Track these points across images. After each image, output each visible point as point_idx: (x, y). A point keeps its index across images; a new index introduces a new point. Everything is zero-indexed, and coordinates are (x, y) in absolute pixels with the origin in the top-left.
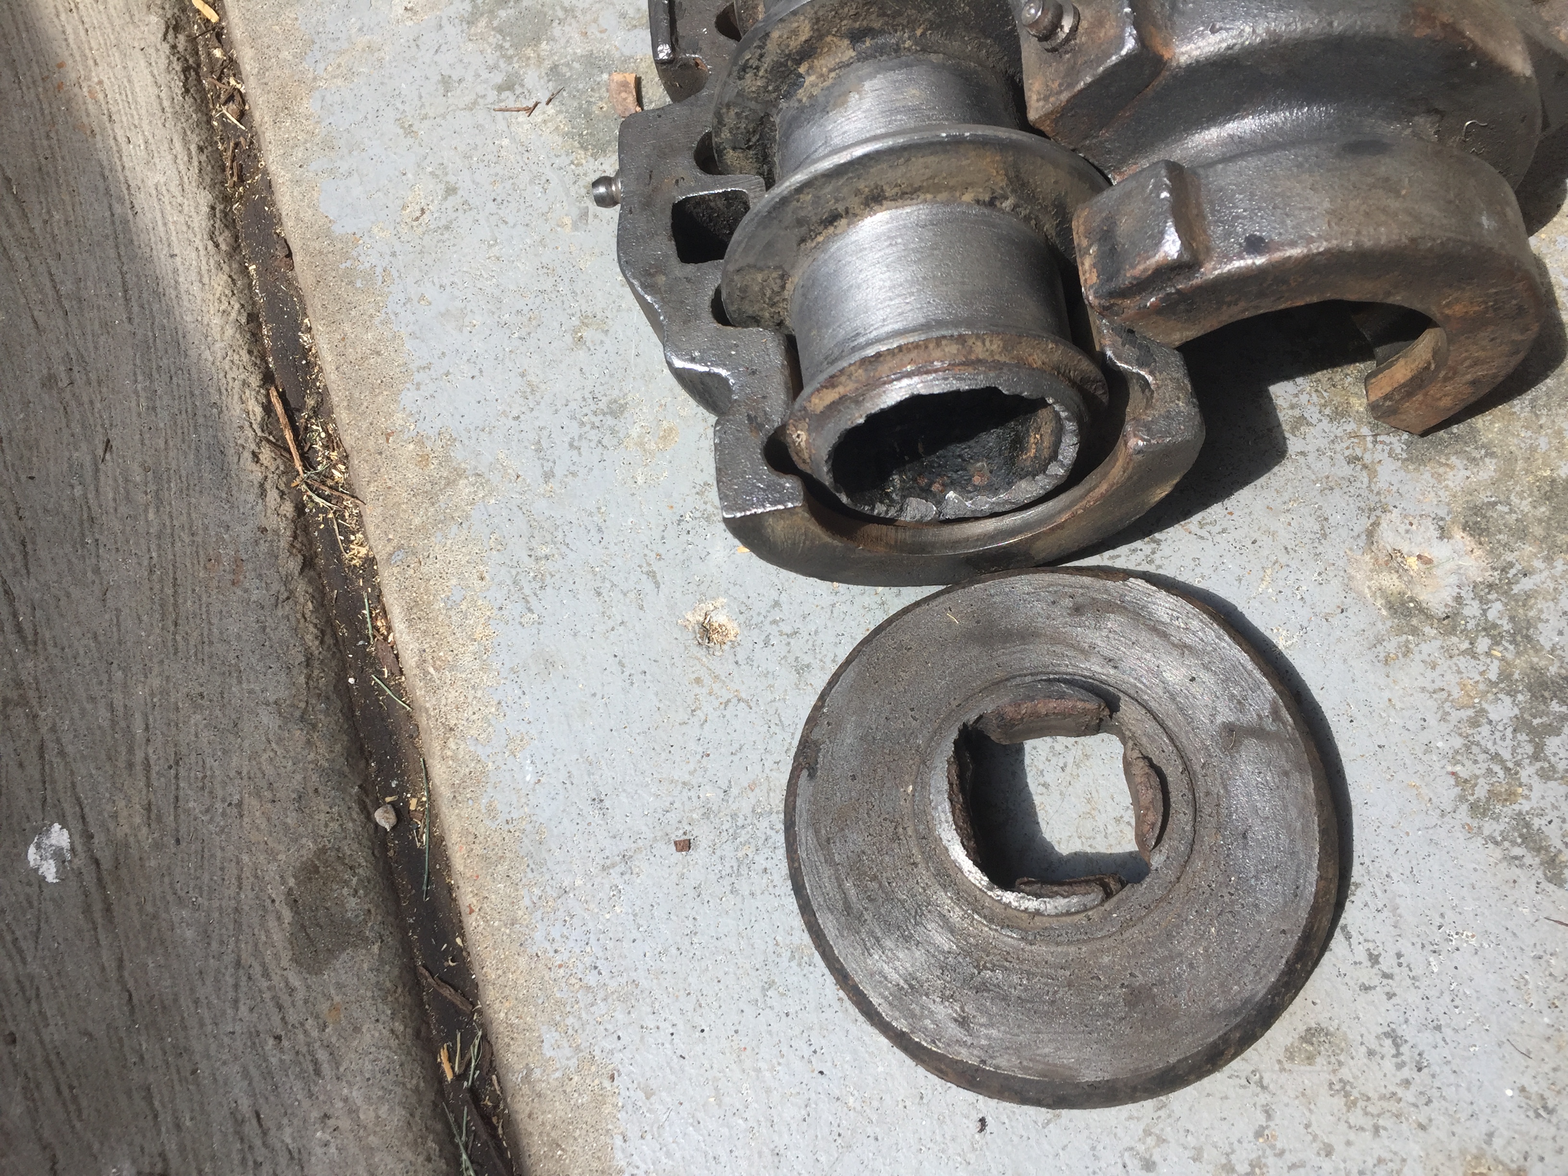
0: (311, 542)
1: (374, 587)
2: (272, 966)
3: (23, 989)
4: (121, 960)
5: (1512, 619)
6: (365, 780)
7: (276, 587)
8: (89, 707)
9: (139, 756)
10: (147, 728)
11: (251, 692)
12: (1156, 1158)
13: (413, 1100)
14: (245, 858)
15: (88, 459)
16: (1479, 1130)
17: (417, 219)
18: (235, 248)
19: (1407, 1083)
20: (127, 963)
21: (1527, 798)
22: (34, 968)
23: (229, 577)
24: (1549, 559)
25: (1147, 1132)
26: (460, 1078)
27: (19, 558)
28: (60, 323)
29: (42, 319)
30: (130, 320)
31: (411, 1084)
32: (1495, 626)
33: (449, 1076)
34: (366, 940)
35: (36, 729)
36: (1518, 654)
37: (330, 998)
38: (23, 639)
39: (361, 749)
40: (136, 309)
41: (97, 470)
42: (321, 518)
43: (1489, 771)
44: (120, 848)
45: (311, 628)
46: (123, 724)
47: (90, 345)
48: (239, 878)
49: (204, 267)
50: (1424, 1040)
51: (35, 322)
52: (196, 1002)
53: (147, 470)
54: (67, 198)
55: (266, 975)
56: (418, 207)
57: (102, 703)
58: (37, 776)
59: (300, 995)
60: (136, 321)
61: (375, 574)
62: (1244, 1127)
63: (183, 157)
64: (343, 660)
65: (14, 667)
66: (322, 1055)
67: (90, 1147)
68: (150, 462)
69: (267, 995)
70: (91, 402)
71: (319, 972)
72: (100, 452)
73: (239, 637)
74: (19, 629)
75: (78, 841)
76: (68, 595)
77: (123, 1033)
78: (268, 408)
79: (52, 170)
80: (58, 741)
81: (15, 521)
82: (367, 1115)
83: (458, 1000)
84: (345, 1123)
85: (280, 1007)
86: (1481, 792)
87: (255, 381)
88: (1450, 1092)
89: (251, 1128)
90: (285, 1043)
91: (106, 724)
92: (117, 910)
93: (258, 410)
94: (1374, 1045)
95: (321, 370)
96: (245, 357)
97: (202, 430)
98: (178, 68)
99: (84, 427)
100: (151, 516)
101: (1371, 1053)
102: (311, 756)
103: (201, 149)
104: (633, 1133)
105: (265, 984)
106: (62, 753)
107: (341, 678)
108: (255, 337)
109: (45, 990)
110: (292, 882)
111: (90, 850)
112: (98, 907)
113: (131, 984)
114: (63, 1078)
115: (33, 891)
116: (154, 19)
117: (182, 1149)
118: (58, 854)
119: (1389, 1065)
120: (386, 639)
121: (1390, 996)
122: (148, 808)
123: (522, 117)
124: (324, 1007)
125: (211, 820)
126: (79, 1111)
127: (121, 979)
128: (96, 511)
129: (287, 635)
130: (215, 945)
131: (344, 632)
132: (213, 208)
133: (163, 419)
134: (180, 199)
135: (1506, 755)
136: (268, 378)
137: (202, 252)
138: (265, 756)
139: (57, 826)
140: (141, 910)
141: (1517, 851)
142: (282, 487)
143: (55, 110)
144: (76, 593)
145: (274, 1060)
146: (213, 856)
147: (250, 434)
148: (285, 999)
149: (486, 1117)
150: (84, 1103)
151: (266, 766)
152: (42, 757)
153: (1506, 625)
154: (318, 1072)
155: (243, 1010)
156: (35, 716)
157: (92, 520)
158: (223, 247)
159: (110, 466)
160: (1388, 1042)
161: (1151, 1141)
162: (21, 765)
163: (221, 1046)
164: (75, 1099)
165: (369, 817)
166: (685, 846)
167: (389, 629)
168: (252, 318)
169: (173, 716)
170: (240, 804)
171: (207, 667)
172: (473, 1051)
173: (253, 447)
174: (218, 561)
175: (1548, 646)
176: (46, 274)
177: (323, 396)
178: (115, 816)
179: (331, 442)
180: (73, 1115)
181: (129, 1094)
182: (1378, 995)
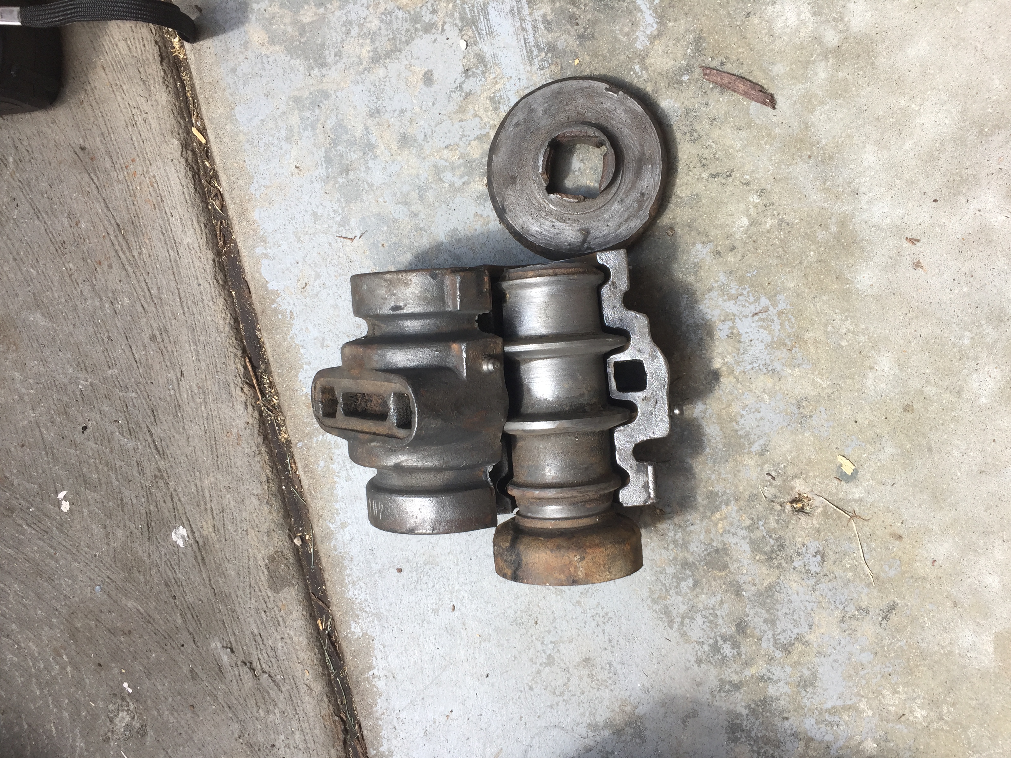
0: (266, 428)
1: (290, 452)
2: (262, 588)
3: (176, 582)
4: (210, 578)
5: (683, 539)
6: (290, 526)
7: (254, 448)
8: (188, 484)
9: (208, 506)
10: (210, 496)
11: (248, 489)
12: (534, 687)
13: (310, 636)
14: (250, 550)
15: (174, 378)
16: (629, 693)
17: (304, 288)
18: (225, 282)
19: (610, 678)
20: (212, 579)
21: (670, 600)
22: (179, 575)
23: (236, 441)
24: (701, 521)
25: (533, 680)
26: (325, 630)
27: (152, 417)
28: (154, 310)
29: (146, 306)
30: (184, 315)
31: (309, 631)
32: (677, 541)
33: (321, 629)
34: (293, 584)
35: (169, 489)
36: (682, 552)
37: (282, 602)
38: (158, 451)
39: (289, 514)
40: (186, 309)
41: (179, 384)
42: (269, 418)
43: (661, 589)
44: (205, 538)
45: (268, 467)
46: (201, 493)
47: (168, 323)
48: (248, 557)
49: (214, 294)
50: (619, 667)
51: (143, 306)
52: (237, 596)
53: (199, 387)
54: (148, 242)
55: (260, 590)
56: (304, 282)
57: (192, 484)
58: (171, 507)
59: (272, 599)
60: (187, 315)
61: (291, 447)
62: (560, 682)
63: (198, 230)
64: (281, 479)
65: (157, 463)
66: (280, 619)
67: (205, 636)
68: (200, 385)
69: (261, 598)
70: (172, 351)
71: (278, 593)
72: (179, 375)
73: (242, 467)
74: (156, 448)
75: (189, 532)
76: (174, 437)
77: (213, 602)
78: (245, 367)
79: (138, 225)
80: (178, 495)
81: (148, 400)
82: (295, 639)
83: (324, 605)
84: (289, 641)
85: (265, 602)
86: (656, 595)
87: (239, 353)
88: (622, 682)
89: (258, 638)
90: (268, 614)
91: (195, 492)
92: (206, 560)
93: (242, 369)
94: (603, 665)
95: (265, 351)
96: (235, 341)
97: (220, 374)
98: (191, 176)
99: (171, 363)
100: (203, 409)
101: (602, 668)
102: (271, 517)
103: (206, 226)
104: (379, 657)
105: (260, 594)
106: (179, 500)
107: (280, 487)
108: (237, 330)
109: (184, 584)
110: (267, 561)
111: (194, 538)
112: (199, 558)
113: (214, 586)
114: (194, 613)
115: (176, 549)
116: (176, 142)
117: (236, 641)
118: (183, 537)
119: (606, 672)
120: (295, 472)
121: (612, 652)
122: (214, 526)
123: (349, 241)
124: (280, 604)
125: (237, 535)
126: (201, 624)
127: (210, 585)
128: (181, 402)
129: (260, 469)
130: (242, 578)
131: (280, 467)
132: (214, 261)
133: (203, 366)
134: (199, 254)
135: (667, 585)
136: (244, 351)
137: (212, 286)
138: (254, 515)
139: (181, 527)
140: (215, 562)
141: (662, 616)
142: (254, 404)
143: (134, 188)
144: (177, 436)
145: (265, 619)
146: (239, 547)
147: (240, 380)
148: (267, 600)
149: (333, 644)
150: (202, 622)
151: (255, 518)
152: (172, 500)
153: (680, 542)
154: (279, 624)
155: (253, 601)
156: (168, 484)
157: (179, 406)
158: (221, 282)
159: (183, 383)
160: (608, 666)
161: (533, 682)
162: (165, 502)
163: (247, 611)
164: (199, 620)
165: (292, 541)
166: (400, 570)
167: (297, 469)
168: (236, 320)
169: (219, 493)
170: (247, 531)
171: (231, 476)
172: (329, 623)
173: (241, 385)
174: (231, 434)
175: (692, 551)
176: (144, 282)
177: (267, 363)
178: (202, 527)
179: (271, 385)
180: (199, 625)
181: (217, 621)
182: (609, 652)
